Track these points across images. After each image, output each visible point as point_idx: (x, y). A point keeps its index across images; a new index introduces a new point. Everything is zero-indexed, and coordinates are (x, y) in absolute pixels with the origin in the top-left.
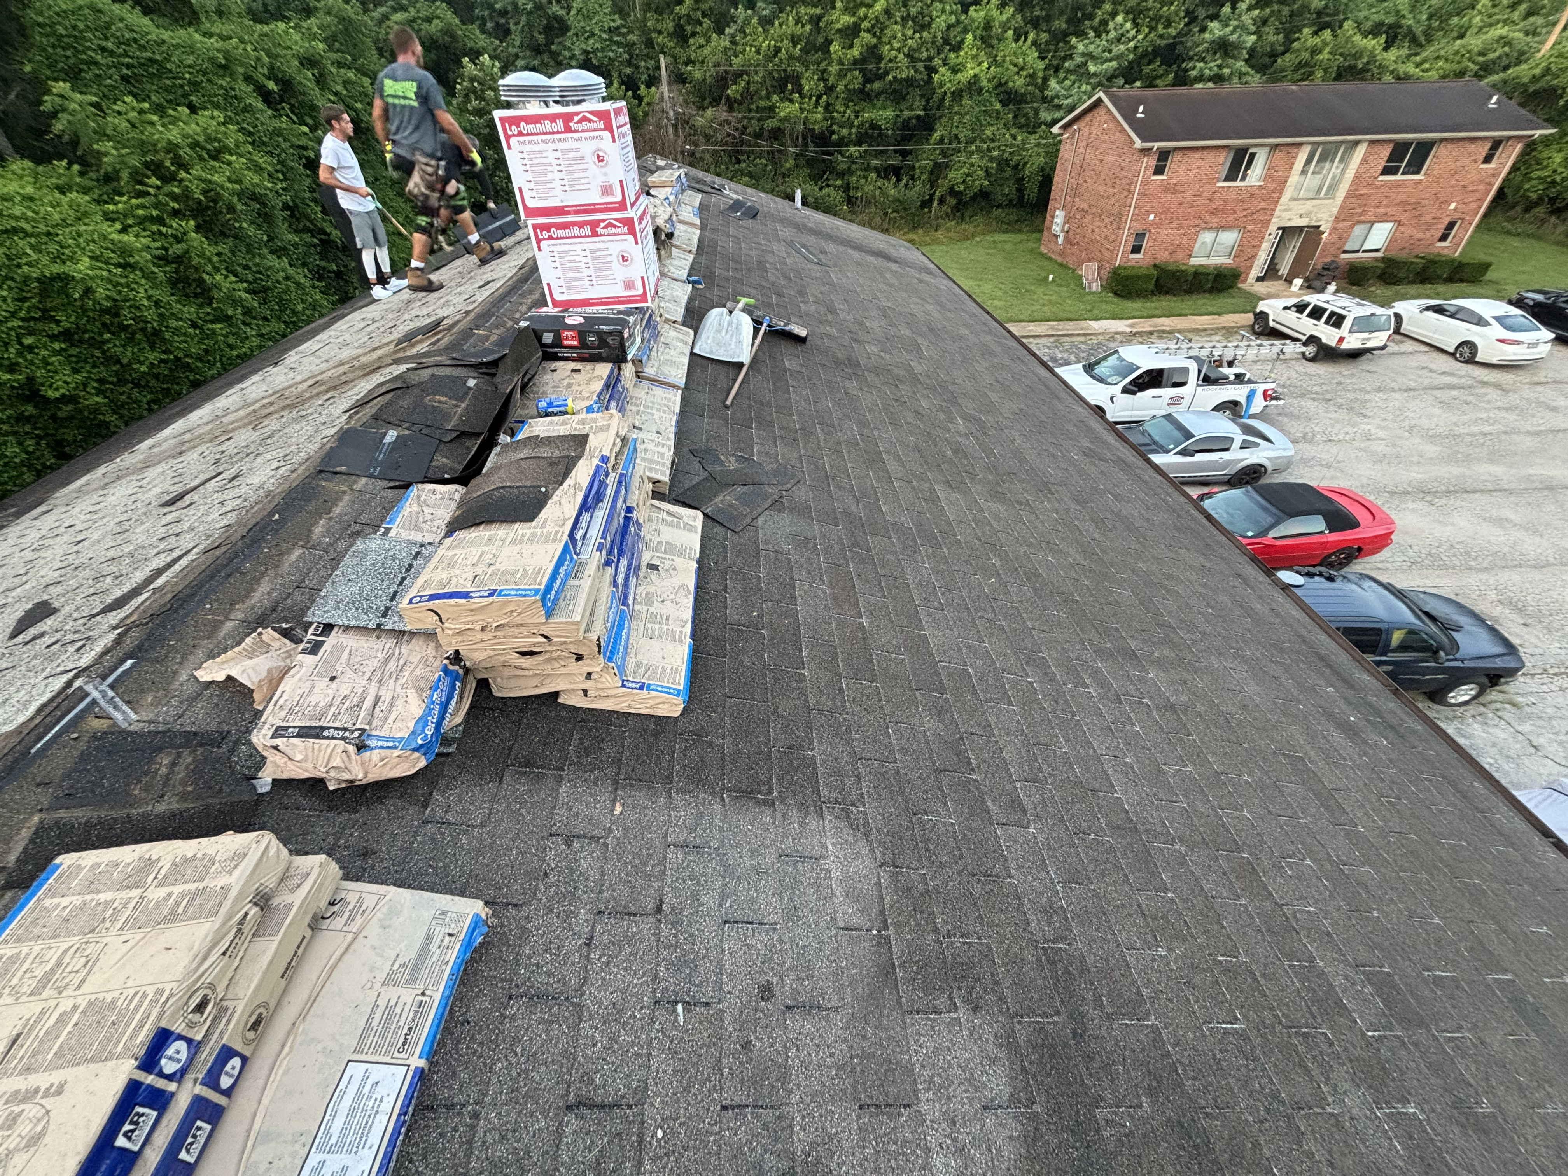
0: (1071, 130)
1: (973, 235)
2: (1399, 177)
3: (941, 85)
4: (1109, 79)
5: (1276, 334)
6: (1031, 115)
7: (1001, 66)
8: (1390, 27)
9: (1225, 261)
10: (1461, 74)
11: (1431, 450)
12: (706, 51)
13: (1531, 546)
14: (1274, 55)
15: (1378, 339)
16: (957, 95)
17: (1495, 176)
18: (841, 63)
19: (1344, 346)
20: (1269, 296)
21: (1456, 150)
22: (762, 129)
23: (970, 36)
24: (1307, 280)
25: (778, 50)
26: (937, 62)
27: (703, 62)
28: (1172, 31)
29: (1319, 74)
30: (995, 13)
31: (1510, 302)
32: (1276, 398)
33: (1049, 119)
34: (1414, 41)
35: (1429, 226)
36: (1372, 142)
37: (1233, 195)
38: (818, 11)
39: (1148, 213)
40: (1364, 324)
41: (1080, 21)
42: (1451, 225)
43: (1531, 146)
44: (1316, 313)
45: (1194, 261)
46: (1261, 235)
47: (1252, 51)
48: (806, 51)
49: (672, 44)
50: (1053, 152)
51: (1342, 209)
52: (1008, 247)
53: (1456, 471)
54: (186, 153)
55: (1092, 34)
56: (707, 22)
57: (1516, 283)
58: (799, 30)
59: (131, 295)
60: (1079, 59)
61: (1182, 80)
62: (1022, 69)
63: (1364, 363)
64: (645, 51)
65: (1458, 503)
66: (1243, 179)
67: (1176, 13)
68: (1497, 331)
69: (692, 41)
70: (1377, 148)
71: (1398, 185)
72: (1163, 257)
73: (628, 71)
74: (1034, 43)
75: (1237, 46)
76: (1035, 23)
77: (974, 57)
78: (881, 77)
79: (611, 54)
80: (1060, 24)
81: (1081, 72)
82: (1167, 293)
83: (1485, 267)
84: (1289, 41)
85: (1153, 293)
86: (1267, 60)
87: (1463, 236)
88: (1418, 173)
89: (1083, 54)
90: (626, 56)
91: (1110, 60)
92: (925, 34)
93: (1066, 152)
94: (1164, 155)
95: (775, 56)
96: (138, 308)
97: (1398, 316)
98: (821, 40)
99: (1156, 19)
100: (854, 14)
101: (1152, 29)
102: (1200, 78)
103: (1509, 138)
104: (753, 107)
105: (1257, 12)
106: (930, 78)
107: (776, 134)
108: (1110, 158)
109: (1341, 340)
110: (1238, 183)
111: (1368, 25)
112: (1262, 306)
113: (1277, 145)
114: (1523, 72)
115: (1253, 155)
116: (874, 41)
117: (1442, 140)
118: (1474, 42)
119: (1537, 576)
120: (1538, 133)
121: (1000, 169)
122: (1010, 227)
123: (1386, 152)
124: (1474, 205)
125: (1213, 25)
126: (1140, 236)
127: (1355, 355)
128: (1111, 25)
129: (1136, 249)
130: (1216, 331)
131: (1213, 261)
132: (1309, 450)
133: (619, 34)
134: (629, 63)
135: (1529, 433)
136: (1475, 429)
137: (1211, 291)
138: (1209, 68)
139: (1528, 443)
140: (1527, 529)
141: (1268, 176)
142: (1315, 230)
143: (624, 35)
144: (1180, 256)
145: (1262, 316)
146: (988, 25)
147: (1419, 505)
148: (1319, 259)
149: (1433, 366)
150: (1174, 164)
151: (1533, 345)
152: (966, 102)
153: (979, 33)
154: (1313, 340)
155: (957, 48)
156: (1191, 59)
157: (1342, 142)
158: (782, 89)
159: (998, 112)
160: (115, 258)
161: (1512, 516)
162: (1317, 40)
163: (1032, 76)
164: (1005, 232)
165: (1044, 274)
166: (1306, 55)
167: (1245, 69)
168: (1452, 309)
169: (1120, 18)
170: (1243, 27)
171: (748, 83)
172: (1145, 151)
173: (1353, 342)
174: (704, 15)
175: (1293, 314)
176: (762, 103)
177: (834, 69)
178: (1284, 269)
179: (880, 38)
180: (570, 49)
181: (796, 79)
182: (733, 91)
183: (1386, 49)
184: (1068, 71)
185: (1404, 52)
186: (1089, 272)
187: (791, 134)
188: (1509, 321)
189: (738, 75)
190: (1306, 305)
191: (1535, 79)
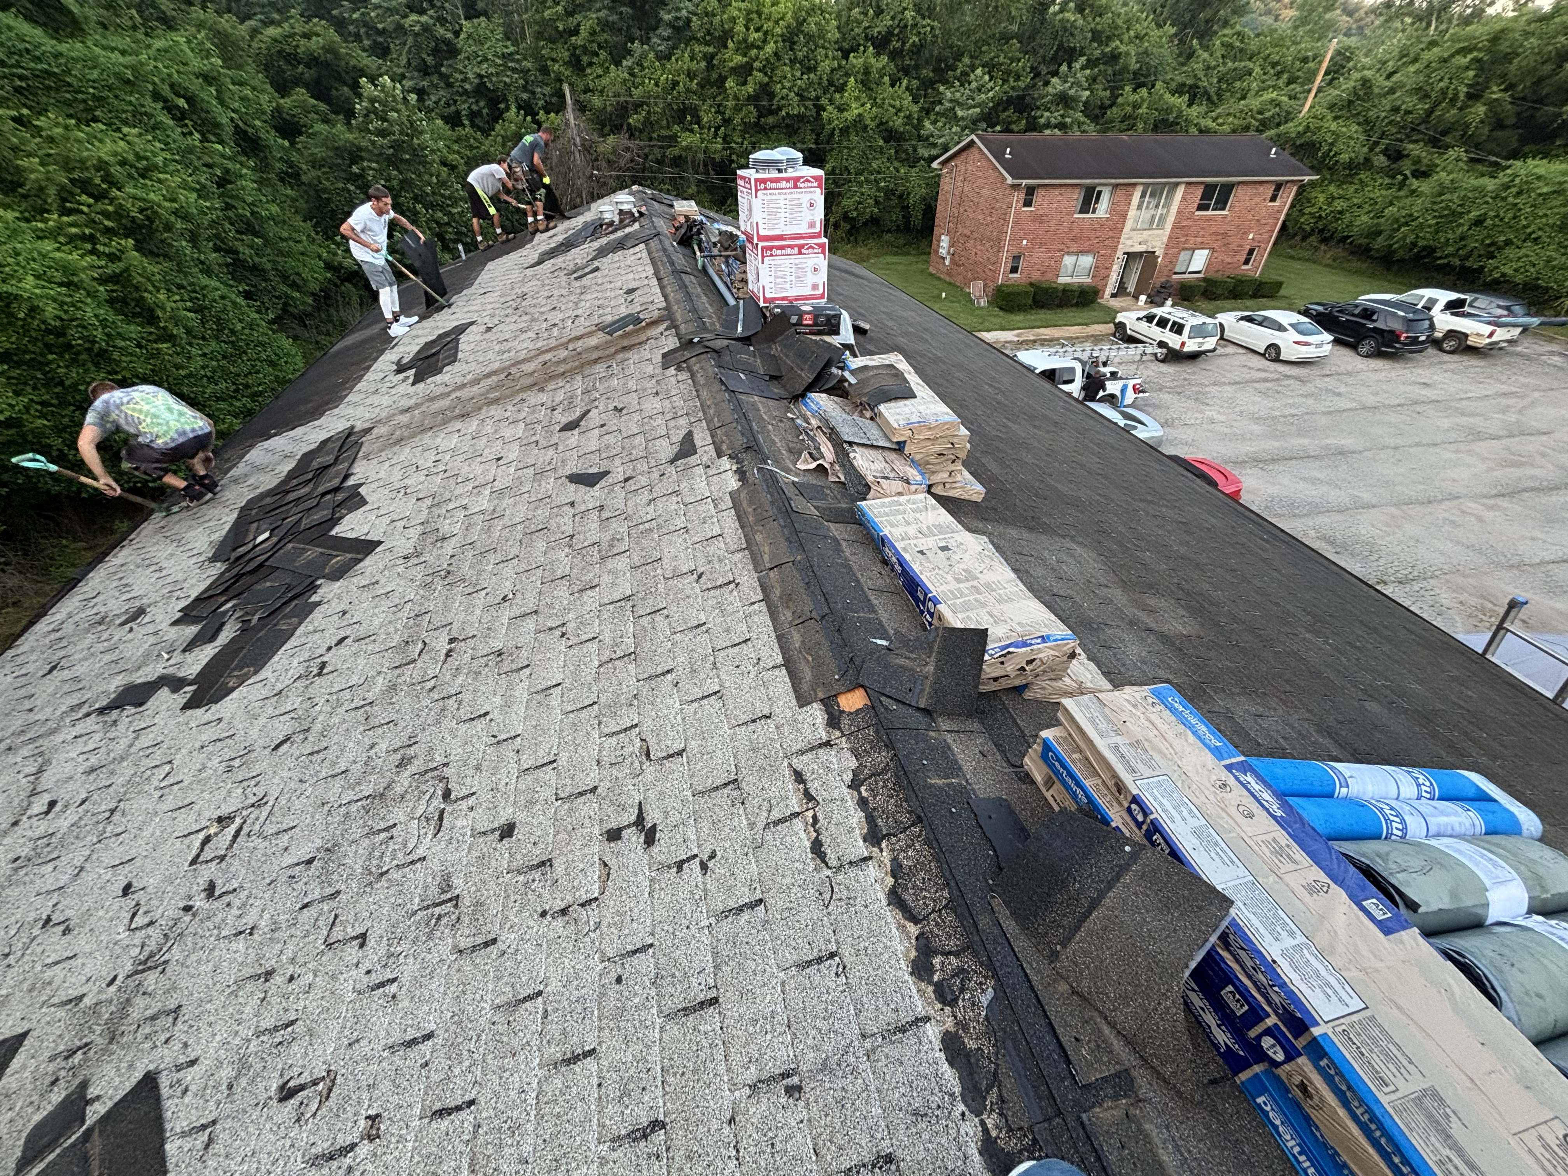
0: (949, 165)
1: (868, 257)
2: (1210, 213)
3: (830, 121)
4: (974, 122)
5: (1132, 340)
6: (910, 150)
7: (880, 107)
8: (1191, 87)
9: (1086, 280)
10: (1247, 128)
11: (1257, 429)
12: (606, 81)
13: (1335, 496)
14: (1103, 108)
15: (1210, 343)
16: (845, 131)
17: (1279, 212)
18: (736, 98)
19: (1186, 349)
20: (1124, 310)
21: (1250, 191)
22: (664, 155)
23: (852, 80)
24: (1149, 296)
25: (675, 84)
26: (824, 101)
27: (602, 91)
28: (1022, 84)
29: (1141, 126)
30: (873, 60)
31: (1299, 313)
32: (1143, 391)
33: (926, 155)
34: (1209, 99)
35: (1236, 252)
36: (1188, 184)
37: (1087, 225)
38: (711, 49)
39: (1022, 239)
40: (1199, 332)
41: (943, 71)
42: (1251, 252)
43: (1302, 188)
44: (1162, 323)
45: (1061, 280)
46: (1111, 258)
47: (1086, 104)
48: (701, 85)
49: (567, 73)
50: (934, 183)
51: (1170, 237)
52: (900, 267)
53: (1277, 444)
54: (116, 171)
55: (957, 83)
56: (603, 54)
57: (1302, 298)
58: (694, 66)
59: (79, 314)
60: (948, 105)
61: (1033, 126)
62: (899, 110)
63: (1200, 363)
64: (540, 78)
65: (1281, 468)
66: (1094, 212)
67: (1024, 68)
68: (1293, 335)
69: (588, 71)
70: (1192, 189)
71: (1209, 219)
72: (1036, 276)
73: (525, 96)
74: (907, 88)
75: (1074, 99)
76: (906, 71)
77: (857, 99)
78: (772, 112)
79: (507, 80)
80: (927, 72)
81: (951, 117)
82: (1042, 307)
83: (1280, 285)
84: (1114, 97)
85: (1031, 308)
86: (1097, 111)
87: (1261, 259)
88: (1223, 209)
89: (951, 101)
90: (522, 82)
91: (974, 107)
92: (812, 76)
93: (946, 185)
94: (1030, 191)
95: (673, 89)
96: (85, 327)
97: (1221, 325)
98: (715, 76)
99: (1008, 73)
100: (745, 55)
101: (1005, 81)
102: (1048, 126)
103: (1287, 182)
104: (655, 135)
105: (1088, 71)
106: (819, 115)
107: (678, 162)
108: (985, 192)
109: (1183, 344)
110: (1090, 216)
111: (1173, 85)
112: (1120, 318)
113: (1117, 185)
114: (1290, 128)
115: (1100, 193)
116: (766, 79)
117: (1239, 183)
118: (1254, 103)
119: (1339, 517)
120: (1307, 178)
121: (887, 198)
122: (900, 250)
123: (1199, 192)
124: (1266, 236)
125: (1054, 80)
126: (1016, 258)
127: (1194, 357)
128: (972, 77)
129: (1014, 270)
130: (1086, 338)
131: (1076, 280)
132: (1172, 433)
133: (513, 60)
134: (525, 88)
135: (1324, 413)
136: (1288, 411)
137: (1077, 305)
138: (1054, 117)
139: (1324, 420)
140: (1329, 484)
141: (1112, 210)
142: (1151, 255)
143: (518, 61)
144: (1049, 276)
145: (1121, 326)
146: (867, 72)
147: (1255, 471)
148: (1157, 280)
149: (1250, 364)
150: (1039, 198)
151: (1319, 345)
152: (854, 138)
153: (859, 77)
154: (1162, 344)
155: (841, 89)
156: (1038, 108)
157: (1165, 184)
158: (681, 121)
159: (881, 147)
160: (58, 276)
161: (1319, 475)
162: (1136, 97)
163: (909, 117)
164: (896, 254)
165: (936, 292)
166: (1129, 109)
167: (1082, 119)
168: (1259, 319)
169: (979, 71)
170: (1077, 84)
171: (649, 112)
172: (1015, 187)
173: (1192, 346)
174: (600, 47)
175: (1144, 324)
176: (664, 133)
177: (730, 103)
178: (1131, 288)
179: (771, 77)
180: (461, 72)
181: (695, 112)
182: (634, 120)
183: (1189, 106)
184: (938, 113)
185: (1203, 108)
186: (976, 289)
187: (693, 162)
188: (1301, 327)
189: (638, 106)
190: (1154, 317)
191: (1300, 135)
